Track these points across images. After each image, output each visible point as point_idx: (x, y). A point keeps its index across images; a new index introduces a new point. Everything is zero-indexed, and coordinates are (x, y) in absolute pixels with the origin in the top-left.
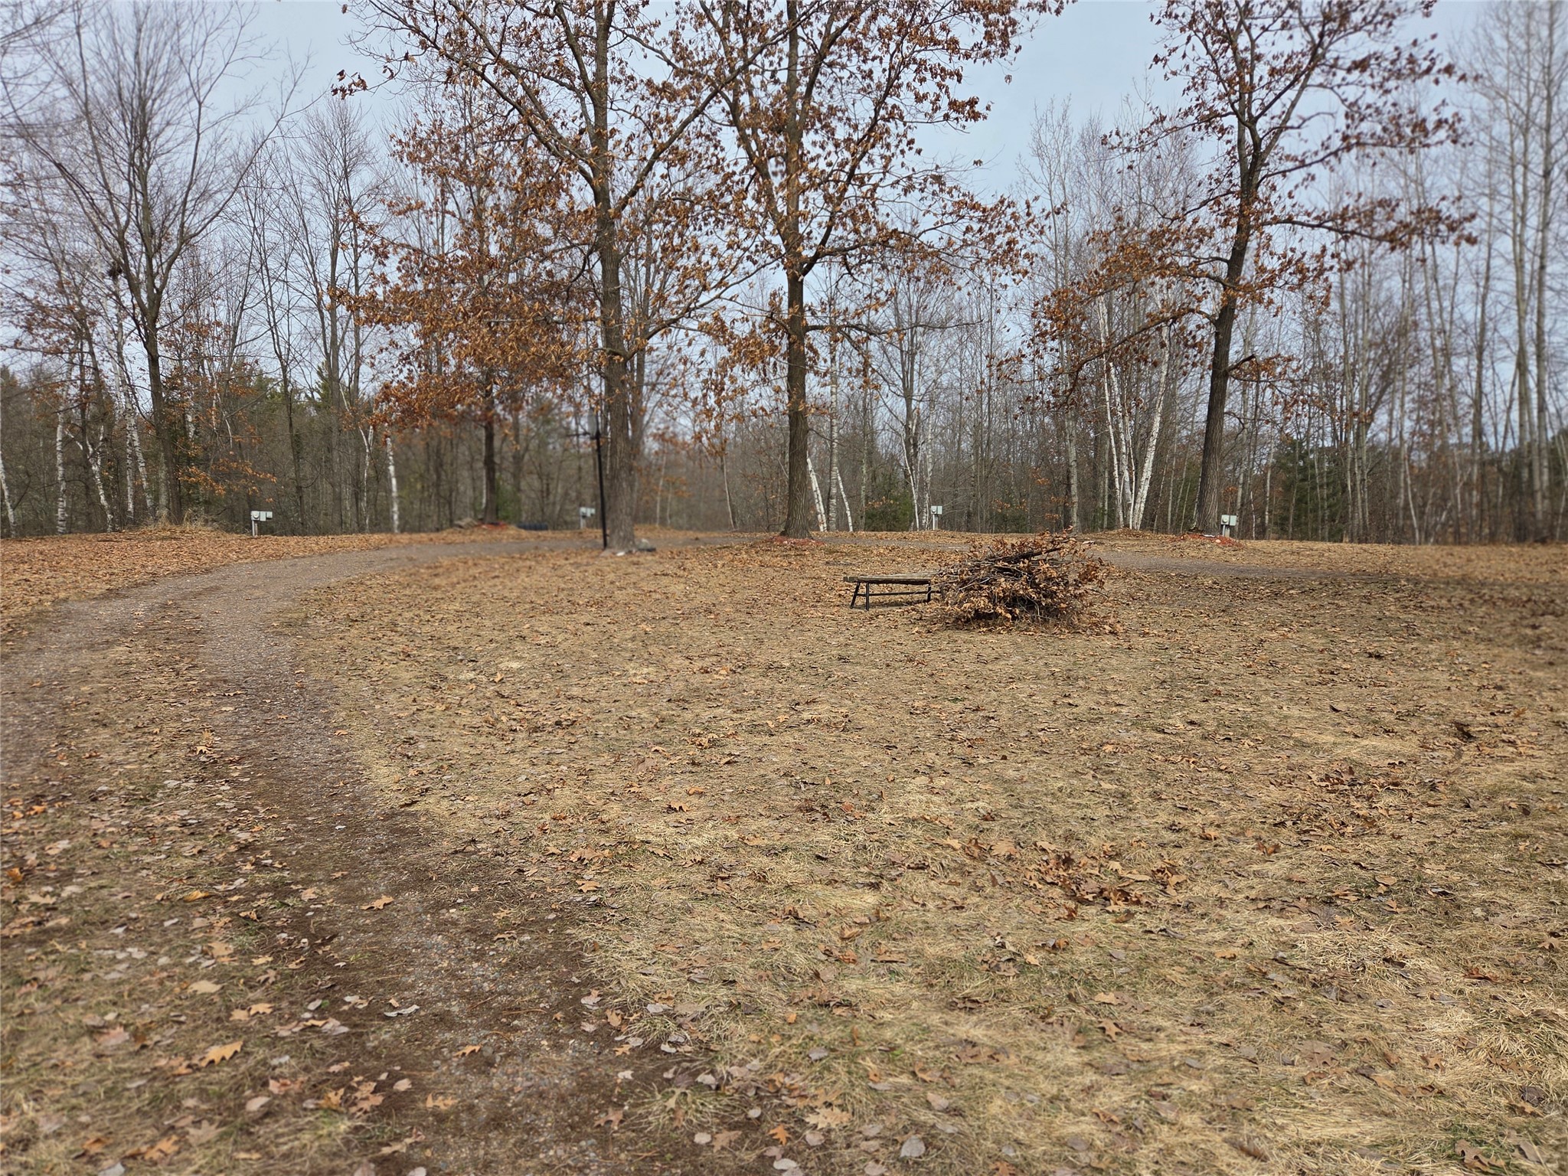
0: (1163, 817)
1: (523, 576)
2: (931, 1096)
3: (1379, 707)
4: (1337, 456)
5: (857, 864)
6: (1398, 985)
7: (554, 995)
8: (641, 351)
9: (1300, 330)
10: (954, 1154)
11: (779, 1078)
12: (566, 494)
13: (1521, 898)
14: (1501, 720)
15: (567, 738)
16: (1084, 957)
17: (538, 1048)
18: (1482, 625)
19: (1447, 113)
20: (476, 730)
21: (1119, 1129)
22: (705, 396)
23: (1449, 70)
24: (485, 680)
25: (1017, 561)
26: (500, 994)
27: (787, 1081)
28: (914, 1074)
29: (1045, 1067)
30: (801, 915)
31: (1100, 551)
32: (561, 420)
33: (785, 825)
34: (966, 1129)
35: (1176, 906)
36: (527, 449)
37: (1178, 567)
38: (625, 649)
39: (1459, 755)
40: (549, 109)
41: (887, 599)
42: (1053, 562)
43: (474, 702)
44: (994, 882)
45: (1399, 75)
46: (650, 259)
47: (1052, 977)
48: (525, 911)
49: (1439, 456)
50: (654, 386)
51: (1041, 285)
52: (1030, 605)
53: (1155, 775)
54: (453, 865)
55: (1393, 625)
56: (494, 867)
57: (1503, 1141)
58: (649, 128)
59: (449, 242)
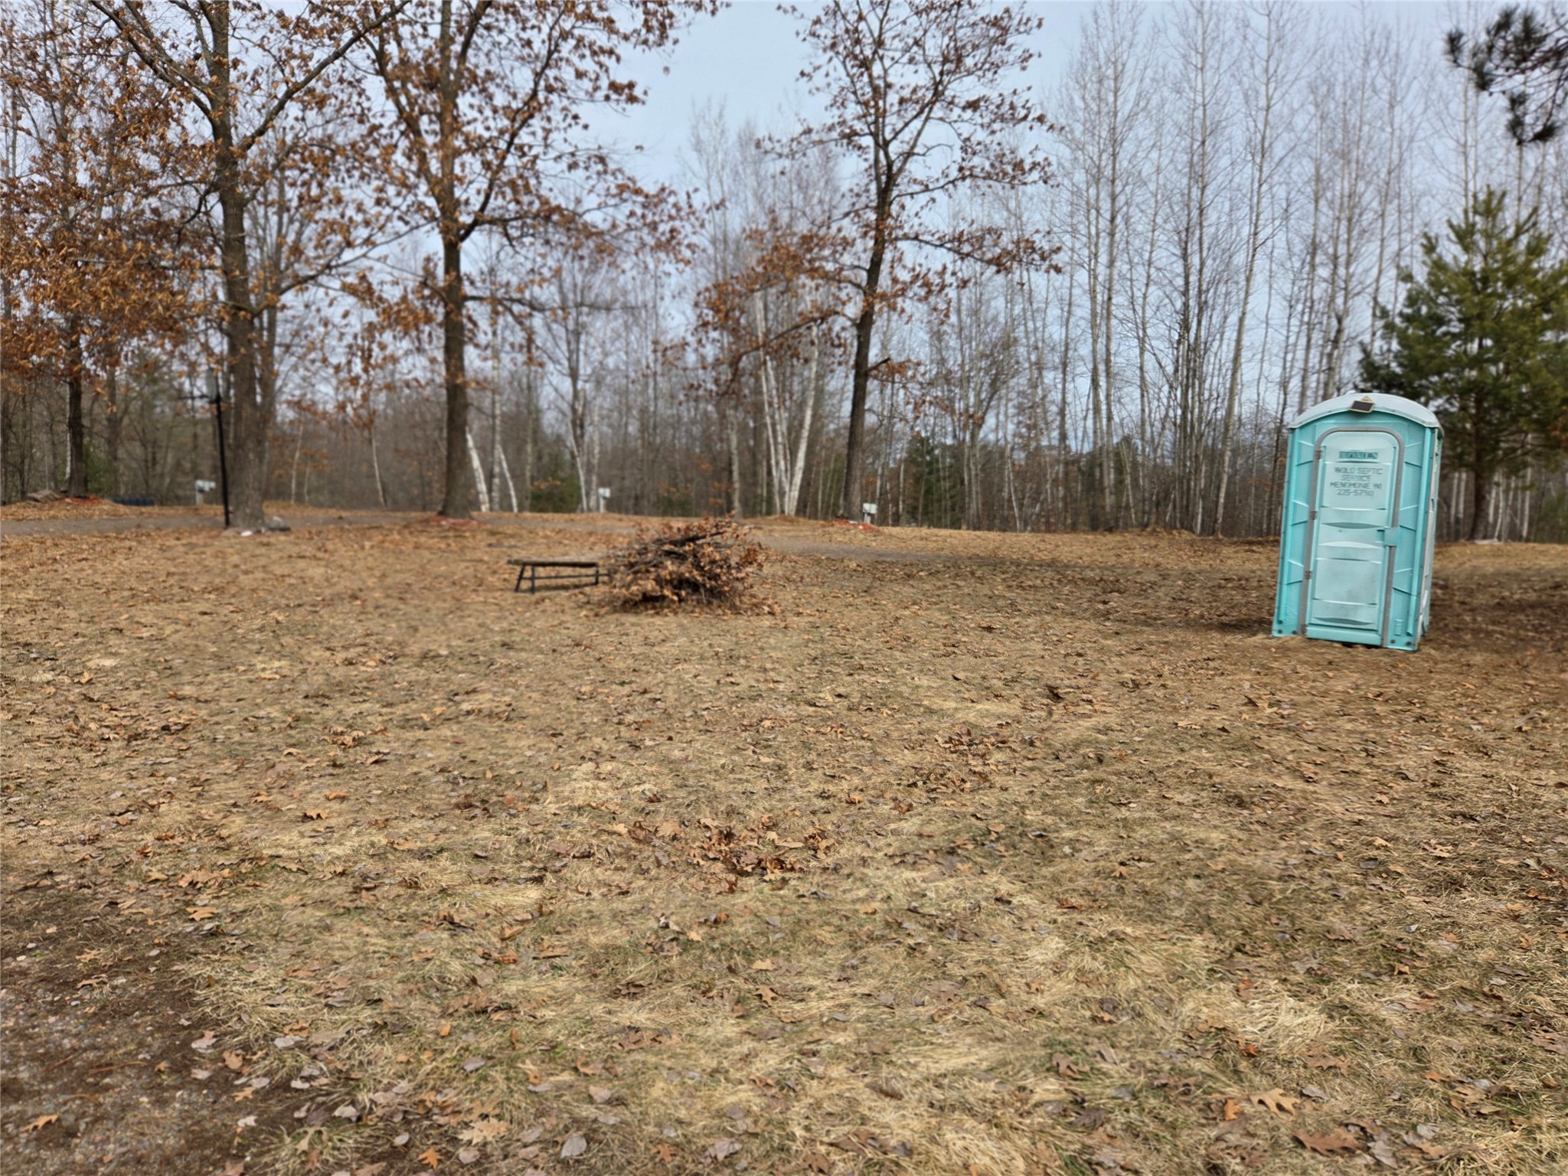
0: (815, 786)
1: (120, 558)
2: (593, 1089)
3: (990, 674)
4: (957, 451)
5: (518, 859)
6: (1007, 921)
7: (156, 1043)
8: (272, 308)
9: (926, 337)
10: (615, 1146)
11: (429, 1097)
12: (178, 465)
13: (1098, 834)
14: (1082, 682)
15: (177, 744)
16: (743, 928)
17: (137, 1106)
18: (1067, 601)
19: (1039, 157)
20: (56, 741)
21: (773, 1091)
22: (349, 362)
23: (1041, 119)
24: (67, 680)
25: (682, 543)
26: (85, 1050)
27: (440, 1099)
28: (576, 1069)
29: (706, 1042)
30: (457, 920)
31: (759, 536)
32: (171, 380)
33: (441, 824)
34: (628, 1117)
35: (825, 869)
36: (126, 411)
37: (827, 551)
38: (252, 641)
39: (1050, 713)
40: (155, 26)
41: (554, 582)
42: (717, 546)
43: (52, 707)
44: (659, 864)
45: (1003, 119)
46: (283, 207)
47: (713, 951)
48: (121, 948)
49: (1035, 455)
50: (288, 347)
51: (701, 277)
52: (695, 587)
53: (807, 746)
54: (23, 904)
55: (1001, 603)
56: (77, 902)
57: (1088, 1049)
58: (280, 64)
59: (22, 166)
